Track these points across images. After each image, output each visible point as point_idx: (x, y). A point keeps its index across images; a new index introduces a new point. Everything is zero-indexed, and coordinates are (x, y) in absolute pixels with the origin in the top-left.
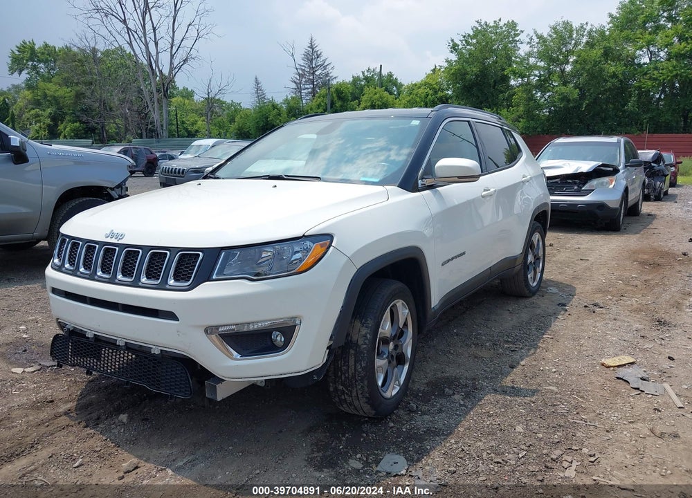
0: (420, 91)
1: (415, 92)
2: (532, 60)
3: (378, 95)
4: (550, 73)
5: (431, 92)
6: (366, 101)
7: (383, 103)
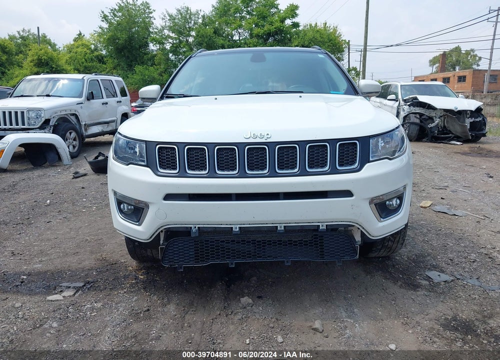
0: (79, 50)
1: (75, 50)
2: (166, 32)
3: (43, 51)
4: (181, 42)
5: (88, 51)
6: (33, 55)
7: (49, 58)
